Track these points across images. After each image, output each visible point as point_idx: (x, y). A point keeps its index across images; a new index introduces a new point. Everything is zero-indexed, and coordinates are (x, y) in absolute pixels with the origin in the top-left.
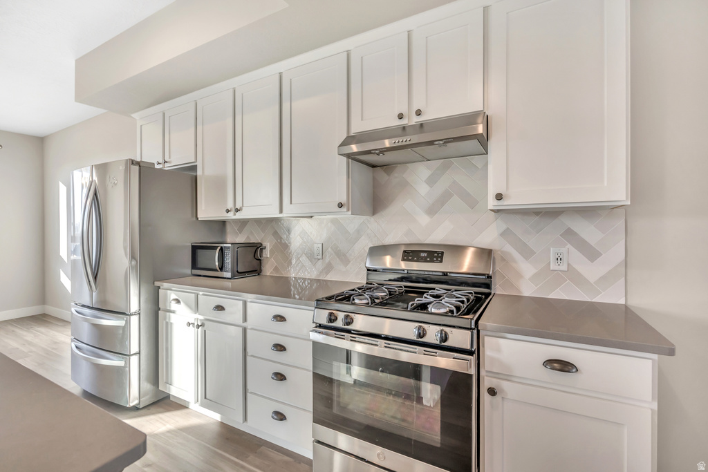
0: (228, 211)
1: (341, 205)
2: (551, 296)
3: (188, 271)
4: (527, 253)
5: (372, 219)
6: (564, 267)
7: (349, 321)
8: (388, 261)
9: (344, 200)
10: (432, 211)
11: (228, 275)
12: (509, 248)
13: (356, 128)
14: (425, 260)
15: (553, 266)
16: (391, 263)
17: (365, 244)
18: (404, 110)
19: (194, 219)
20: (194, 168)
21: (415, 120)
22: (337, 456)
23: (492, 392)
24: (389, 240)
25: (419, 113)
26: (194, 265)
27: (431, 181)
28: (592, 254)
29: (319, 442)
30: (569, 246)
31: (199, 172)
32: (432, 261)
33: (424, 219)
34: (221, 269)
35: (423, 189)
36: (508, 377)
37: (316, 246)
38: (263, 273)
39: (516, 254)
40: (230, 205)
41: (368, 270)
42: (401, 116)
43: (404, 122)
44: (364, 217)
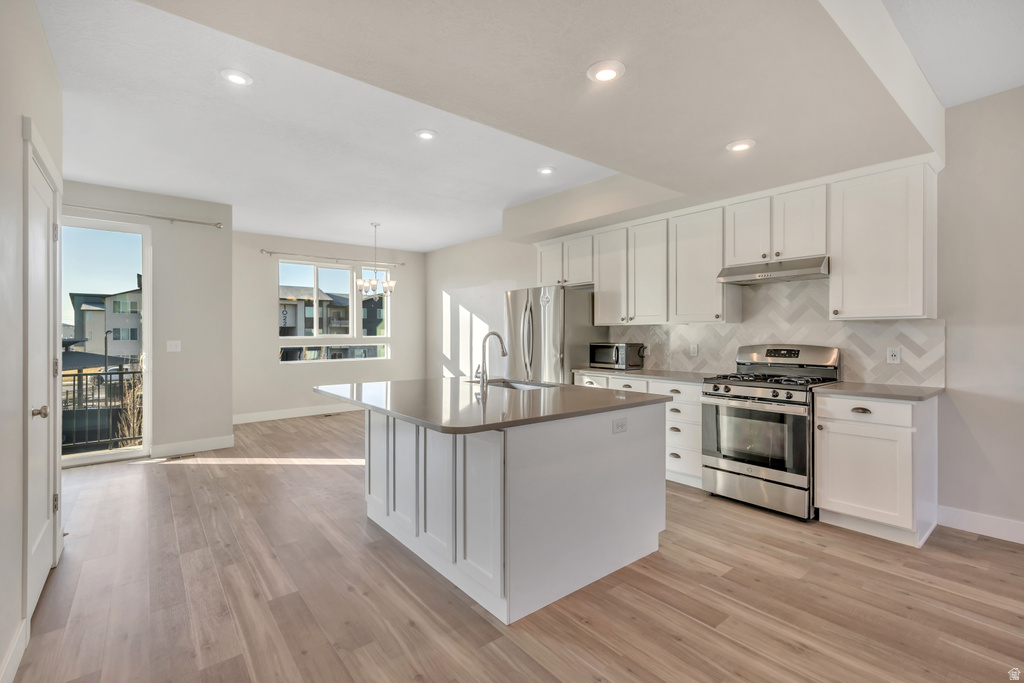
0: (623, 319)
1: (717, 317)
2: (888, 383)
3: (588, 364)
4: (869, 351)
5: (741, 325)
6: (897, 361)
7: (727, 390)
8: (755, 357)
9: (720, 313)
10: (792, 319)
11: (624, 367)
12: (854, 348)
13: (730, 262)
14: (784, 356)
15: (889, 360)
16: (758, 358)
17: (736, 344)
18: (767, 252)
19: (591, 324)
20: (592, 286)
21: (775, 259)
22: (719, 473)
23: (820, 427)
24: (756, 341)
25: (778, 254)
26: (593, 360)
27: (791, 297)
28: (920, 352)
29: (706, 466)
30: (902, 346)
31: (596, 290)
32: (790, 357)
33: (785, 326)
34: (617, 362)
35: (785, 303)
36: (832, 420)
37: (692, 346)
38: (645, 368)
39: (860, 352)
40: (624, 315)
41: (739, 364)
42: (764, 256)
43: (767, 260)
44: (734, 325)
